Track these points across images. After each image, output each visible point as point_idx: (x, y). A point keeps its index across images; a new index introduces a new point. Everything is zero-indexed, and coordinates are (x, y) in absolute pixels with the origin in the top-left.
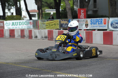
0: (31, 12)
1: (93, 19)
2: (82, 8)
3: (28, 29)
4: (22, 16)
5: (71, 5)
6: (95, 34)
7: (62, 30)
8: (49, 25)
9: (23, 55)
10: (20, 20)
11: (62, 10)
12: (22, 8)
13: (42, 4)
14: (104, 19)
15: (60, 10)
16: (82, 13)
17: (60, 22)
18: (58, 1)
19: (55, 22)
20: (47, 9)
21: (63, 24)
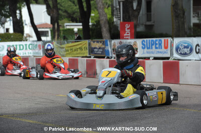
0: (40, 28)
1: (145, 39)
2: (127, 21)
3: (34, 56)
4: (25, 35)
5: (109, 16)
6: (150, 66)
7: (92, 58)
8: (71, 50)
9: (26, 102)
10: (21, 41)
11: (93, 25)
12: (25, 21)
13: (58, 14)
14: (165, 40)
15: (90, 24)
16: (126, 30)
17: (90, 44)
18: (85, 9)
19: (81, 44)
20: (67, 23)
21: (95, 48)
